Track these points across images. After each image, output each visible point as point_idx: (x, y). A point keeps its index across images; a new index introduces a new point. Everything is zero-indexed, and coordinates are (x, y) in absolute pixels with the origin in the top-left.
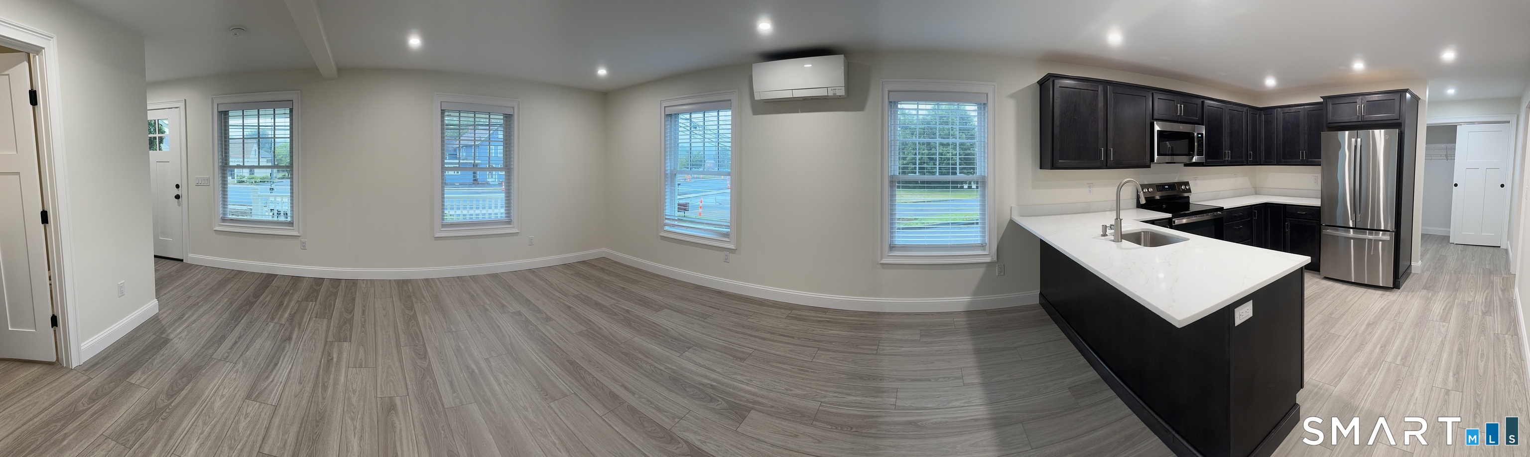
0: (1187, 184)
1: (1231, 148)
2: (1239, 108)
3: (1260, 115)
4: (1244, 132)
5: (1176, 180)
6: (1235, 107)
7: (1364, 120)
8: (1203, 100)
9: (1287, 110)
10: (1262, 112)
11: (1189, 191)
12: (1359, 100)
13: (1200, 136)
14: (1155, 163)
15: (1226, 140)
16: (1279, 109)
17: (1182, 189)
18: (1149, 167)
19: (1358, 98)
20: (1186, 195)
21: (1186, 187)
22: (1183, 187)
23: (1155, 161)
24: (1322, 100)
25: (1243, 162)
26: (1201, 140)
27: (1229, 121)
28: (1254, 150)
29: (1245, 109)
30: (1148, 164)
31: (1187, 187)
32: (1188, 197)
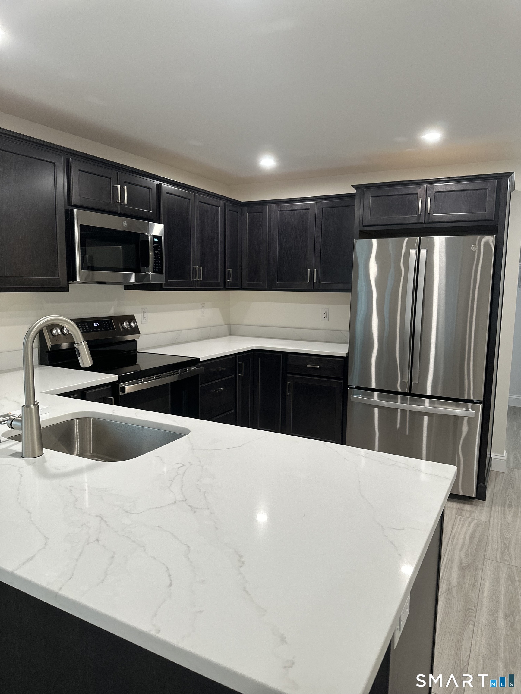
0: (131, 318)
1: (202, 263)
2: (214, 201)
3: (242, 214)
4: (221, 238)
5: (111, 312)
6: (207, 199)
7: (430, 221)
8: (158, 182)
9: (287, 206)
10: (246, 209)
11: (136, 331)
12: (421, 190)
13: (156, 240)
14: (79, 283)
15: (195, 251)
16: (274, 206)
17: (123, 328)
18: (66, 289)
19: (420, 188)
20: (129, 337)
21: (130, 323)
22: (125, 324)
23: (78, 280)
24: (354, 191)
25: (218, 284)
26: (158, 248)
27: (199, 219)
28: (233, 266)
29: (221, 202)
30: (63, 284)
31: (132, 324)
32: (134, 341)
